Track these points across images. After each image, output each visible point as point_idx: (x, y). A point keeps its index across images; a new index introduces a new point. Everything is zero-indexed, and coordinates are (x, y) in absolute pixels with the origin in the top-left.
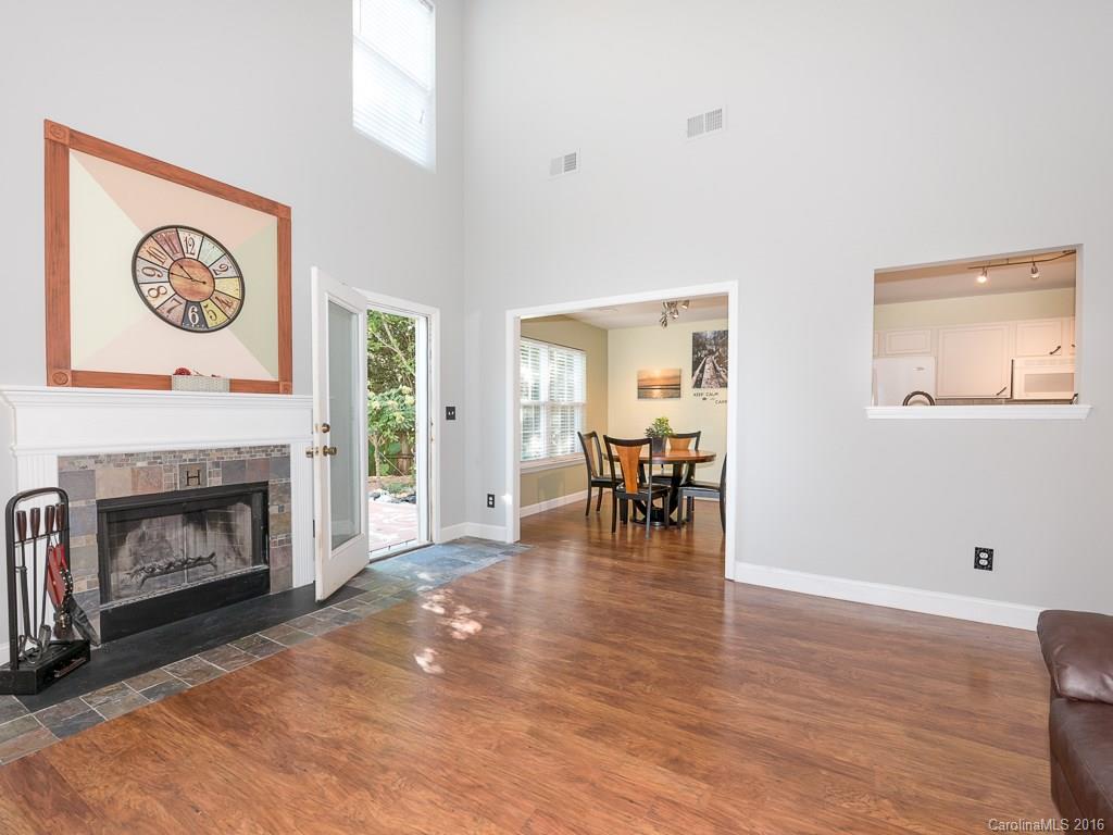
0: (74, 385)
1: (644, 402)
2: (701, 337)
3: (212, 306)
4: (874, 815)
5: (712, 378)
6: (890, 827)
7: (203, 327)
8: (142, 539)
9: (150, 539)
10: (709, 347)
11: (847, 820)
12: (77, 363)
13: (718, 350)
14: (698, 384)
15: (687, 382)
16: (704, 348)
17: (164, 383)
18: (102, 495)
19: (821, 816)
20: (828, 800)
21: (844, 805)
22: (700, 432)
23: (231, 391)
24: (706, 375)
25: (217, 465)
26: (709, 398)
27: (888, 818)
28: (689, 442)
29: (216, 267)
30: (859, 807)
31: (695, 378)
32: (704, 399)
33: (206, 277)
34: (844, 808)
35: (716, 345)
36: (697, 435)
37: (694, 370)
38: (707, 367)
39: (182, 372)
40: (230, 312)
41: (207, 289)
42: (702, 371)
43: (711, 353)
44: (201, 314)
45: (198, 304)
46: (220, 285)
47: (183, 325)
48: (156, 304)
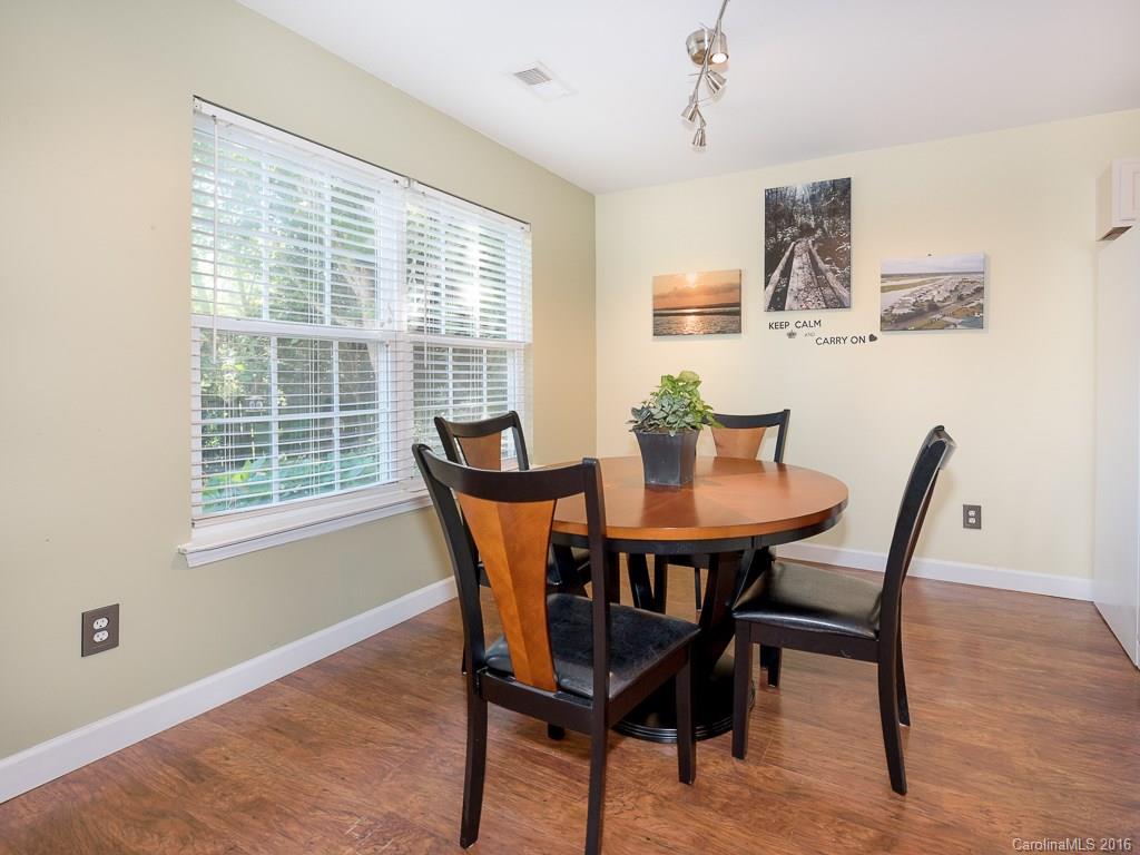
1: (667, 344)
2: (783, 198)
5: (808, 288)
10: (800, 219)
13: (819, 225)
14: (777, 302)
15: (755, 298)
16: (791, 222)
22: (786, 413)
24: (796, 282)
26: (801, 332)
28: (760, 438)
31: (771, 288)
32: (791, 335)
35: (816, 212)
36: (781, 419)
37: (769, 269)
38: (796, 263)
42: (786, 273)
43: (806, 231)
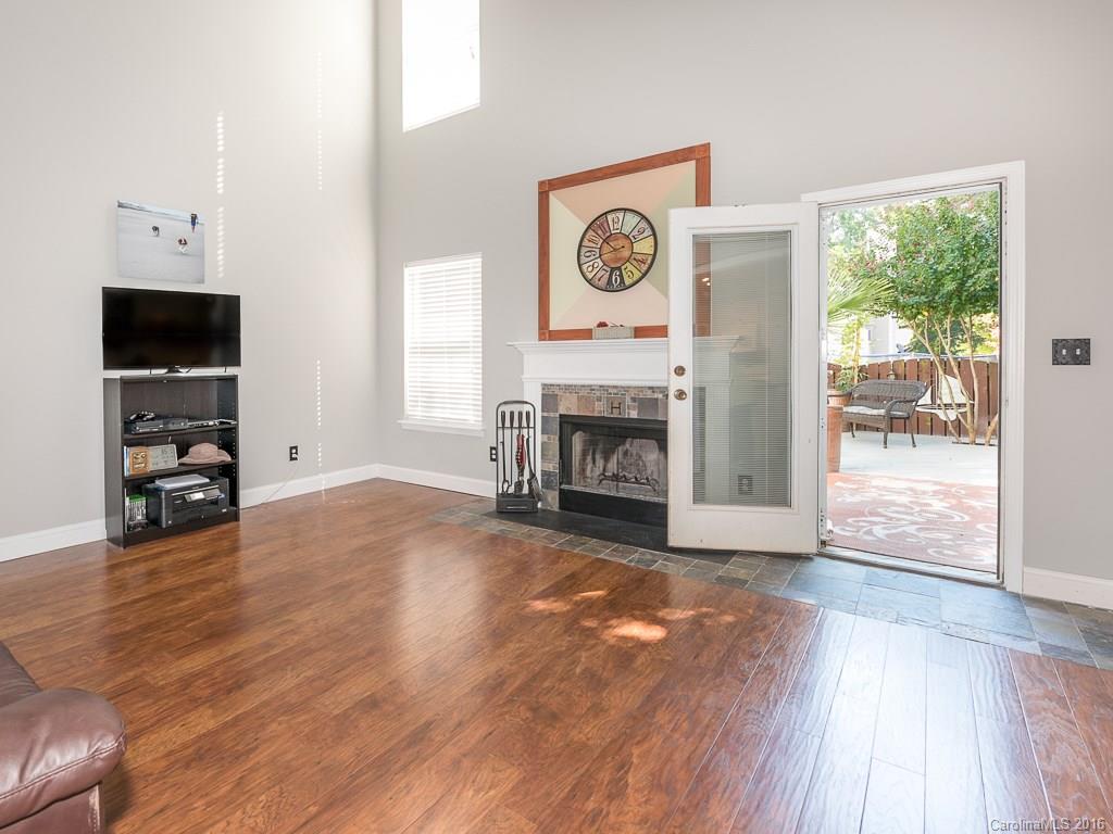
0: (550, 340)
3: (630, 267)
4: (239, 813)
6: (218, 817)
7: (623, 287)
8: (626, 453)
9: (631, 455)
11: (248, 788)
12: (553, 326)
17: (586, 334)
18: (562, 411)
19: (263, 771)
20: (277, 788)
21: (263, 797)
23: (635, 337)
25: (634, 400)
27: (229, 823)
29: (635, 233)
30: (254, 808)
33: (626, 243)
34: (261, 795)
39: (602, 325)
40: (645, 268)
41: (626, 253)
44: (621, 276)
45: (619, 268)
46: (638, 248)
47: (609, 288)
48: (590, 276)
